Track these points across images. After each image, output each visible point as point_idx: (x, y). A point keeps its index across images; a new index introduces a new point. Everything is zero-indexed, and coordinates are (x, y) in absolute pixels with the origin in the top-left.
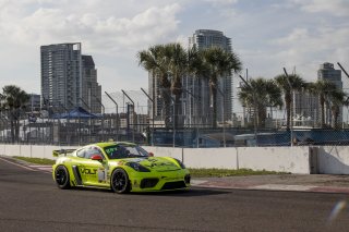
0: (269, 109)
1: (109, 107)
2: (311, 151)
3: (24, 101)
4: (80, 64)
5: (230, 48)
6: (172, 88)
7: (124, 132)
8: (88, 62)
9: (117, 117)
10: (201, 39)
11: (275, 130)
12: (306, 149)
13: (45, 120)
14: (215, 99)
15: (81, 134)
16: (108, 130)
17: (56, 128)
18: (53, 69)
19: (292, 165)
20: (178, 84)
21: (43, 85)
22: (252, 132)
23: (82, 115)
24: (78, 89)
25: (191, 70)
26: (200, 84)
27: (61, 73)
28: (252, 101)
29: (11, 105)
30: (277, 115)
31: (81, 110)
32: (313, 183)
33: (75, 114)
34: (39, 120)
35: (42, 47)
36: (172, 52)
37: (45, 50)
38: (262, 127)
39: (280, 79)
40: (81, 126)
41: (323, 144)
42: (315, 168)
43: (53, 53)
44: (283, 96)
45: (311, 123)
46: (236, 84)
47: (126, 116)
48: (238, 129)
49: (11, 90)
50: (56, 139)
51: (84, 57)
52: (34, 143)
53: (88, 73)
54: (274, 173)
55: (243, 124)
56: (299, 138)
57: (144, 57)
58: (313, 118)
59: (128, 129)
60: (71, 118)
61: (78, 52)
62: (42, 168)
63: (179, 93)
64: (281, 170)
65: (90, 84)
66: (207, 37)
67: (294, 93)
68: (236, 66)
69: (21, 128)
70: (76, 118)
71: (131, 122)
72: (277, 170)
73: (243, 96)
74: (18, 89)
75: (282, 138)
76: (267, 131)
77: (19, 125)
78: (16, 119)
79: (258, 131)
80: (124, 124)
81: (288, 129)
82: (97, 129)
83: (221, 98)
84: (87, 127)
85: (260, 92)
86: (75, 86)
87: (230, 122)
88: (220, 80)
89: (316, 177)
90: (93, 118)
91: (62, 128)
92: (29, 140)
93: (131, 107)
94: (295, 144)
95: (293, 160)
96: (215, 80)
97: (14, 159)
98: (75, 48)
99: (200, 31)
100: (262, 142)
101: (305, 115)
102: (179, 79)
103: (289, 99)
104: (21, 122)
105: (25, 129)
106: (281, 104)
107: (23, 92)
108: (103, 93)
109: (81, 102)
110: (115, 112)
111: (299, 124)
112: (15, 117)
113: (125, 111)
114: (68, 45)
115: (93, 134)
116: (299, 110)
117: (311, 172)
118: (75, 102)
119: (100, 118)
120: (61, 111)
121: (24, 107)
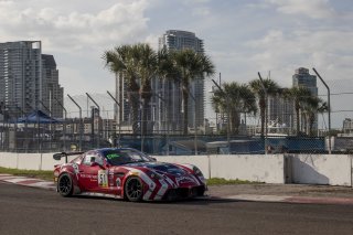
0: (242, 115)
1: (71, 112)
2: (286, 159)
4: (40, 64)
5: (202, 50)
6: (141, 91)
7: (88, 139)
8: (49, 62)
9: (80, 122)
10: (171, 40)
11: (248, 137)
12: (281, 158)
14: (186, 103)
15: (40, 141)
16: (70, 135)
17: (12, 134)
18: (10, 68)
19: (267, 174)
20: (147, 87)
22: (225, 139)
23: (44, 120)
24: (37, 91)
25: (162, 73)
26: (170, 88)
27: (18, 73)
28: (225, 106)
30: (252, 121)
31: (41, 114)
32: (287, 193)
33: (34, 118)
36: (141, 54)
38: (236, 134)
39: (254, 84)
41: (298, 152)
42: (290, 177)
43: (10, 51)
44: (257, 102)
45: (285, 131)
48: (211, 136)
50: (12, 145)
51: (44, 56)
53: (49, 74)
54: (247, 182)
55: (215, 130)
57: (110, 57)
58: (288, 125)
59: (92, 135)
60: (29, 122)
63: (148, 97)
64: (255, 180)
65: (50, 85)
66: (176, 38)
67: (269, 99)
68: (209, 69)
70: (35, 122)
71: (96, 127)
72: (251, 179)
73: (216, 101)
75: (256, 146)
76: (241, 138)
79: (232, 138)
80: (88, 129)
81: (262, 136)
82: (58, 134)
83: (192, 103)
84: (48, 132)
85: (235, 98)
86: (34, 88)
87: (203, 129)
88: (192, 84)
89: (291, 187)
90: (54, 122)
93: (96, 111)
94: (270, 152)
95: (267, 169)
96: (186, 84)
98: (35, 46)
99: (171, 32)
100: (235, 149)
101: (280, 122)
102: (148, 82)
103: (263, 104)
106: (255, 111)
108: (65, 96)
109: (40, 105)
110: (78, 117)
111: (274, 131)
113: (90, 116)
114: (26, 42)
115: (54, 140)
116: (274, 117)
117: (286, 183)
118: (34, 106)
119: (61, 123)
120: (18, 115)
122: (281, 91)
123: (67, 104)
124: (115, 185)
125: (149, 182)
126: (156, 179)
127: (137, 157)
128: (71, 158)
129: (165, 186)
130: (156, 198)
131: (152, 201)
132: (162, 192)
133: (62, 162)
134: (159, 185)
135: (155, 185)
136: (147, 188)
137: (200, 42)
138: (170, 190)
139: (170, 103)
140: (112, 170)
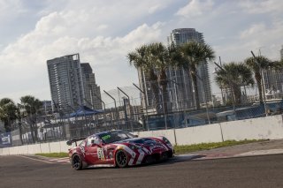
0: (242, 87)
1: (108, 103)
3: (38, 108)
4: (80, 71)
5: (203, 41)
6: (159, 80)
8: (87, 68)
9: (116, 111)
10: (177, 37)
11: (250, 105)
13: (58, 121)
14: (195, 84)
15: (88, 129)
16: (110, 122)
17: (67, 127)
18: (59, 78)
19: (270, 133)
20: (164, 76)
21: (52, 92)
22: (231, 108)
23: (88, 112)
24: (81, 92)
25: (173, 64)
26: (181, 74)
27: (65, 80)
28: (226, 82)
29: (29, 112)
30: (251, 92)
31: (86, 108)
33: (82, 112)
34: (53, 122)
35: (48, 62)
36: (157, 50)
37: (50, 64)
38: (239, 104)
39: (248, 62)
40: (87, 122)
43: (58, 65)
44: (253, 76)
45: (280, 96)
47: (123, 108)
48: (219, 108)
49: (26, 99)
50: (68, 135)
51: (83, 65)
52: (51, 141)
53: (88, 77)
54: (254, 141)
55: (222, 103)
56: (272, 109)
57: (132, 57)
58: (281, 91)
60: (78, 116)
61: (77, 61)
62: (60, 160)
63: (165, 83)
64: (261, 138)
65: (90, 86)
66: (181, 34)
67: (263, 72)
68: (210, 55)
69: (39, 130)
70: (83, 115)
71: (129, 112)
72: (257, 138)
73: (219, 79)
74: (33, 98)
75: (257, 111)
76: (244, 106)
78: (34, 123)
79: (236, 107)
80: (122, 115)
81: (262, 102)
82: (101, 122)
83: (200, 83)
84: (93, 122)
85: (234, 75)
86: (78, 90)
88: (198, 68)
90: (97, 113)
91: (72, 126)
92: (47, 139)
93: (126, 101)
94: (269, 115)
95: (270, 128)
96: (194, 69)
97: (36, 156)
98: (75, 58)
99: (176, 30)
100: (240, 115)
101: (275, 89)
102: (163, 72)
103: (258, 77)
104: (38, 125)
105: (42, 131)
106: (252, 82)
107: (37, 100)
109: (85, 102)
110: (114, 107)
111: (269, 97)
112: (33, 122)
113: (122, 104)
114: (68, 56)
115: (98, 127)
116: (268, 86)
118: (79, 103)
119: (102, 113)
120: (69, 112)
121: (39, 112)
123: (104, 98)
124: (109, 158)
125: (131, 152)
126: (136, 150)
127: (124, 136)
129: (142, 154)
130: (138, 163)
131: (135, 166)
132: (141, 158)
134: (138, 154)
135: (135, 154)
136: (130, 157)
137: (200, 35)
138: (147, 156)
140: (106, 147)
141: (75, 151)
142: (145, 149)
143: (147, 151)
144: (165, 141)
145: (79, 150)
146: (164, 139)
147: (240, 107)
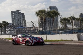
0: (67, 25)
1: (28, 26)
2: (78, 35)
3: (7, 25)
4: (21, 15)
5: (57, 10)
6: (43, 20)
8: (23, 15)
10: (50, 8)
11: (69, 30)
12: (77, 34)
13: (13, 29)
15: (22, 32)
17: (15, 31)
18: (15, 17)
19: (73, 38)
21: (12, 21)
22: (63, 30)
24: (21, 21)
25: (48, 16)
26: (50, 19)
27: (16, 17)
28: (63, 23)
29: (4, 26)
30: (69, 26)
31: (21, 26)
32: (78, 43)
33: (20, 27)
34: (11, 29)
35: (12, 11)
36: (43, 12)
37: (12, 12)
39: (70, 18)
40: (21, 30)
41: (81, 33)
42: (79, 39)
43: (14, 13)
44: (71, 22)
45: (78, 28)
46: (59, 19)
47: (32, 27)
48: (60, 30)
49: (4, 22)
51: (22, 13)
53: (23, 17)
54: (69, 40)
57: (36, 13)
58: (78, 27)
61: (20, 12)
65: (24, 20)
66: (51, 8)
67: (73, 21)
68: (59, 14)
69: (7, 31)
72: (70, 40)
73: (61, 22)
74: (6, 22)
75: (71, 32)
77: (6, 31)
80: (32, 29)
81: (72, 30)
83: (55, 23)
84: (23, 30)
85: (65, 21)
86: (20, 21)
87: (58, 28)
88: (55, 18)
89: (79, 41)
90: (25, 28)
91: (17, 31)
92: (9, 34)
94: (74, 33)
95: (74, 37)
97: (5, 39)
98: (20, 11)
99: (50, 6)
100: (66, 33)
102: (45, 18)
104: (7, 30)
106: (70, 24)
107: (7, 22)
108: (27, 22)
109: (21, 25)
110: (30, 27)
111: (75, 28)
112: (5, 29)
114: (18, 11)
115: (24, 32)
116: (75, 25)
117: (78, 40)
118: (20, 25)
120: (17, 27)
121: (7, 26)
122: (76, 19)
123: (27, 24)
124: (24, 42)
125: (31, 41)
126: (32, 41)
128: (15, 36)
130: (32, 45)
131: (31, 45)
132: (33, 43)
133: (14, 37)
134: (33, 42)
135: (32, 42)
136: (30, 42)
138: (35, 43)
139: (51, 23)
141: (14, 39)
142: (35, 40)
143: (35, 41)
144: (42, 39)
145: (15, 39)
146: (42, 38)
147: (66, 30)
